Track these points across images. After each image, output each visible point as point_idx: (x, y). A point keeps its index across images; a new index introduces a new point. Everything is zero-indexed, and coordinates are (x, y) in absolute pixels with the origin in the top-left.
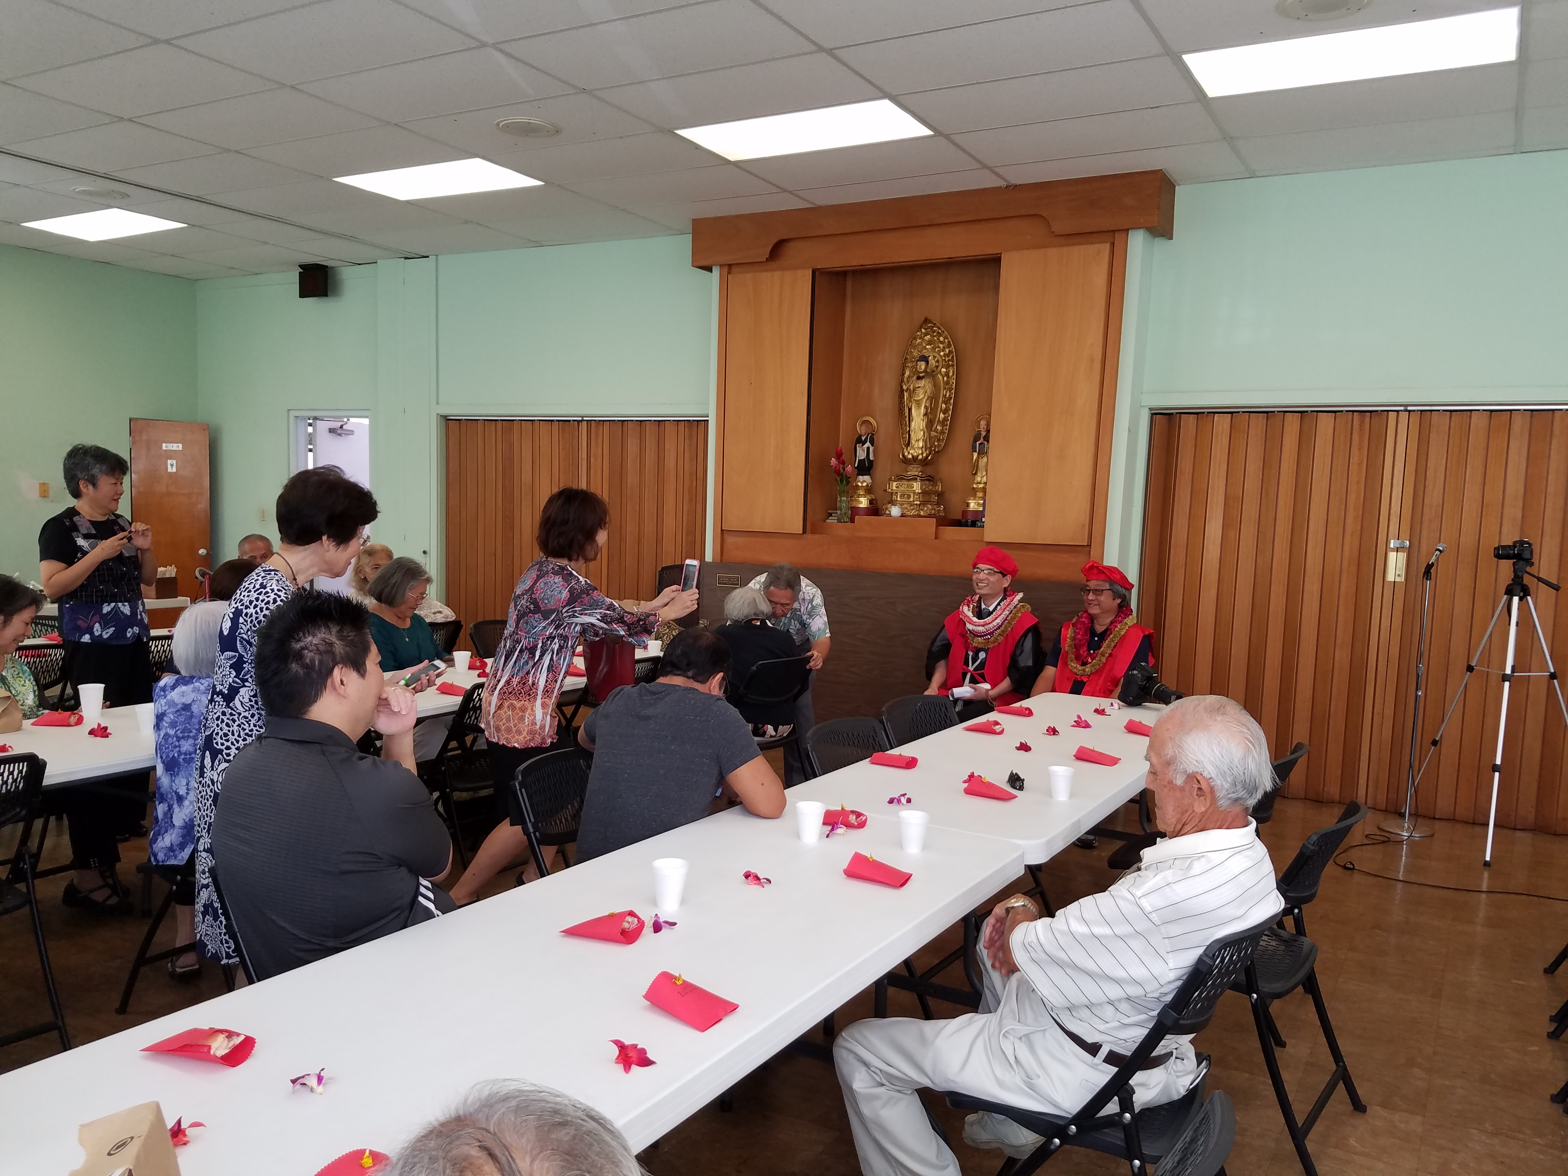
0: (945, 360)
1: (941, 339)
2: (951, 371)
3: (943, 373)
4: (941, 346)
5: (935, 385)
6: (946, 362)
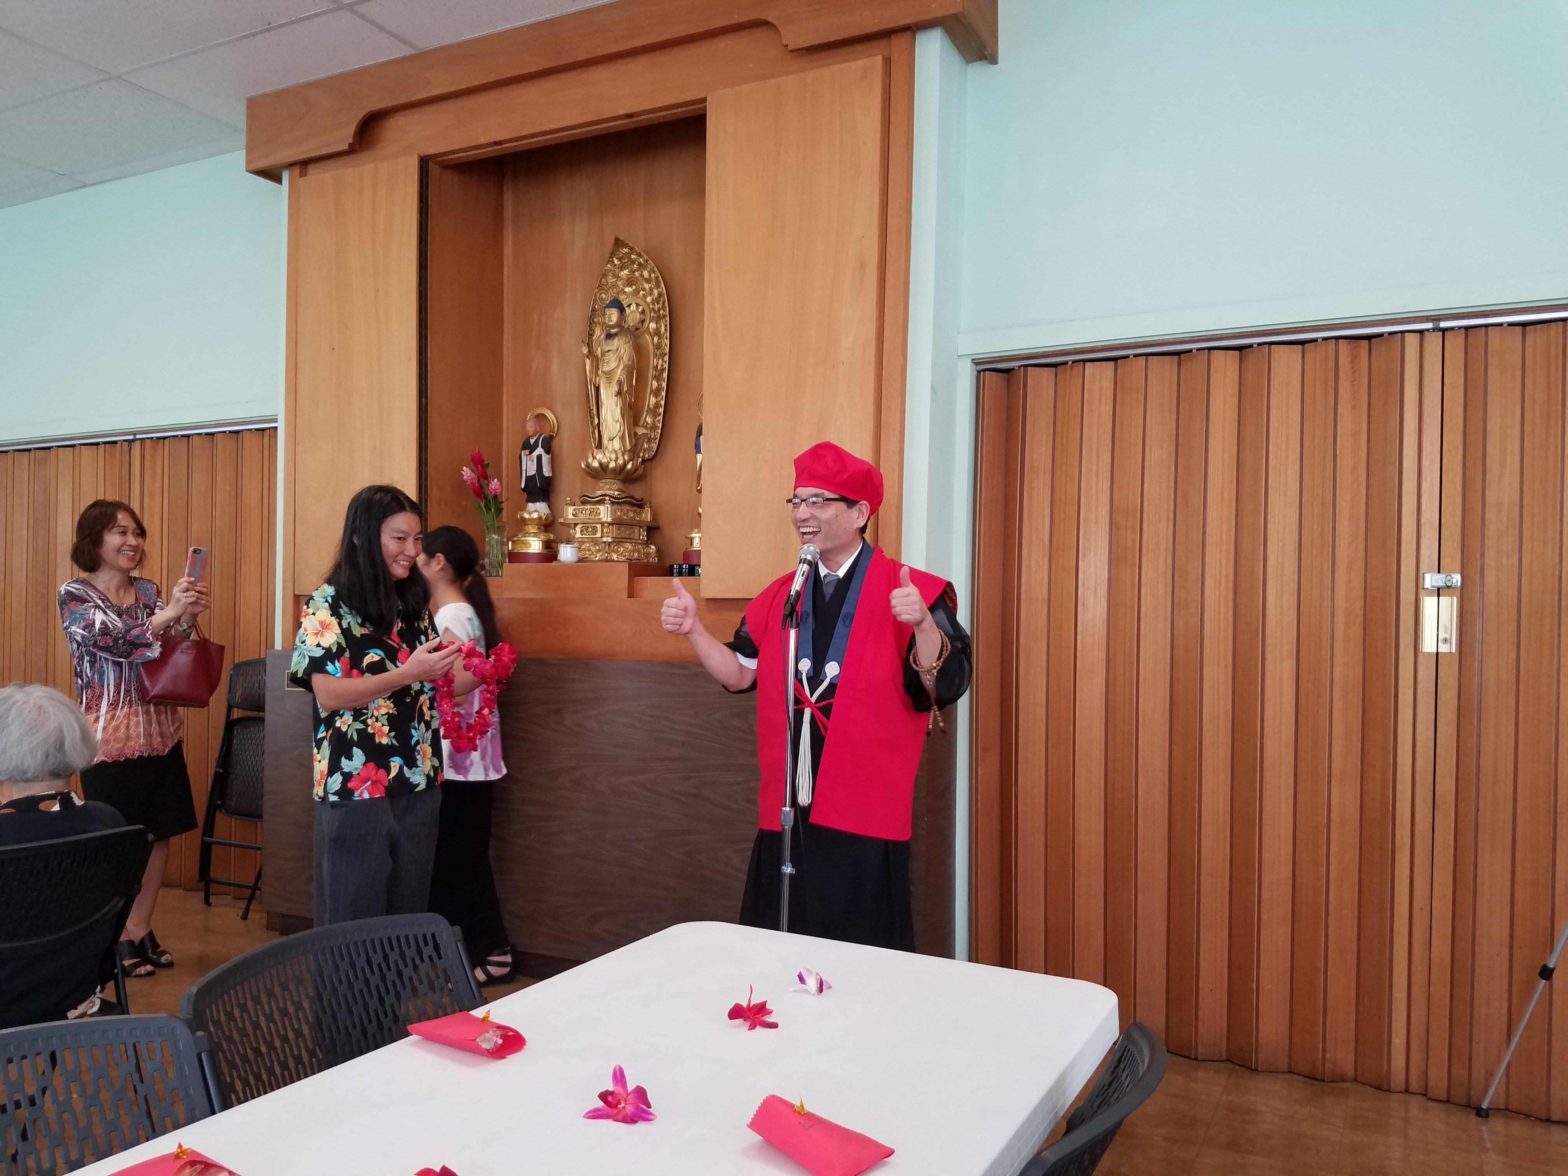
0: (653, 309)
1: (646, 274)
2: (663, 327)
3: (651, 330)
4: (647, 286)
5: (639, 350)
6: (655, 312)
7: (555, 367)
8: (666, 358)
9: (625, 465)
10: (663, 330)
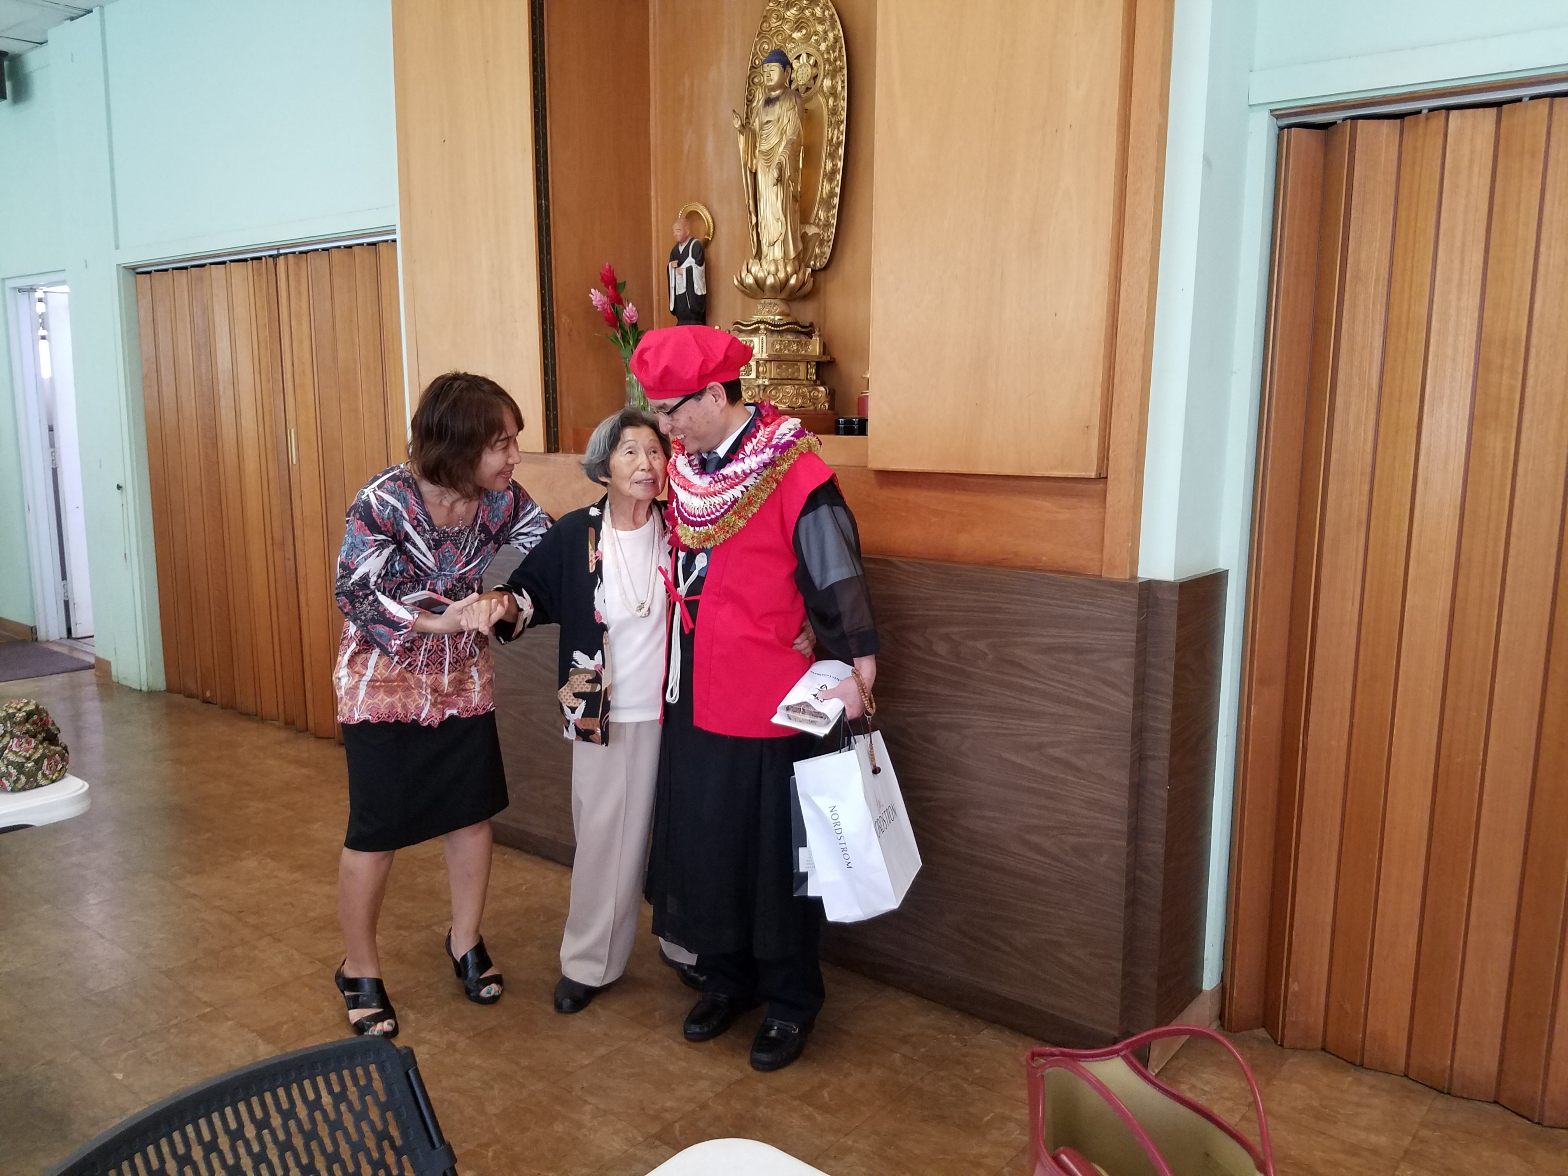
0: (828, 60)
1: (818, 11)
2: (840, 83)
3: (825, 89)
4: (820, 28)
5: (808, 118)
6: (830, 65)
7: (710, 146)
8: (843, 127)
9: (787, 279)
10: (839, 88)
